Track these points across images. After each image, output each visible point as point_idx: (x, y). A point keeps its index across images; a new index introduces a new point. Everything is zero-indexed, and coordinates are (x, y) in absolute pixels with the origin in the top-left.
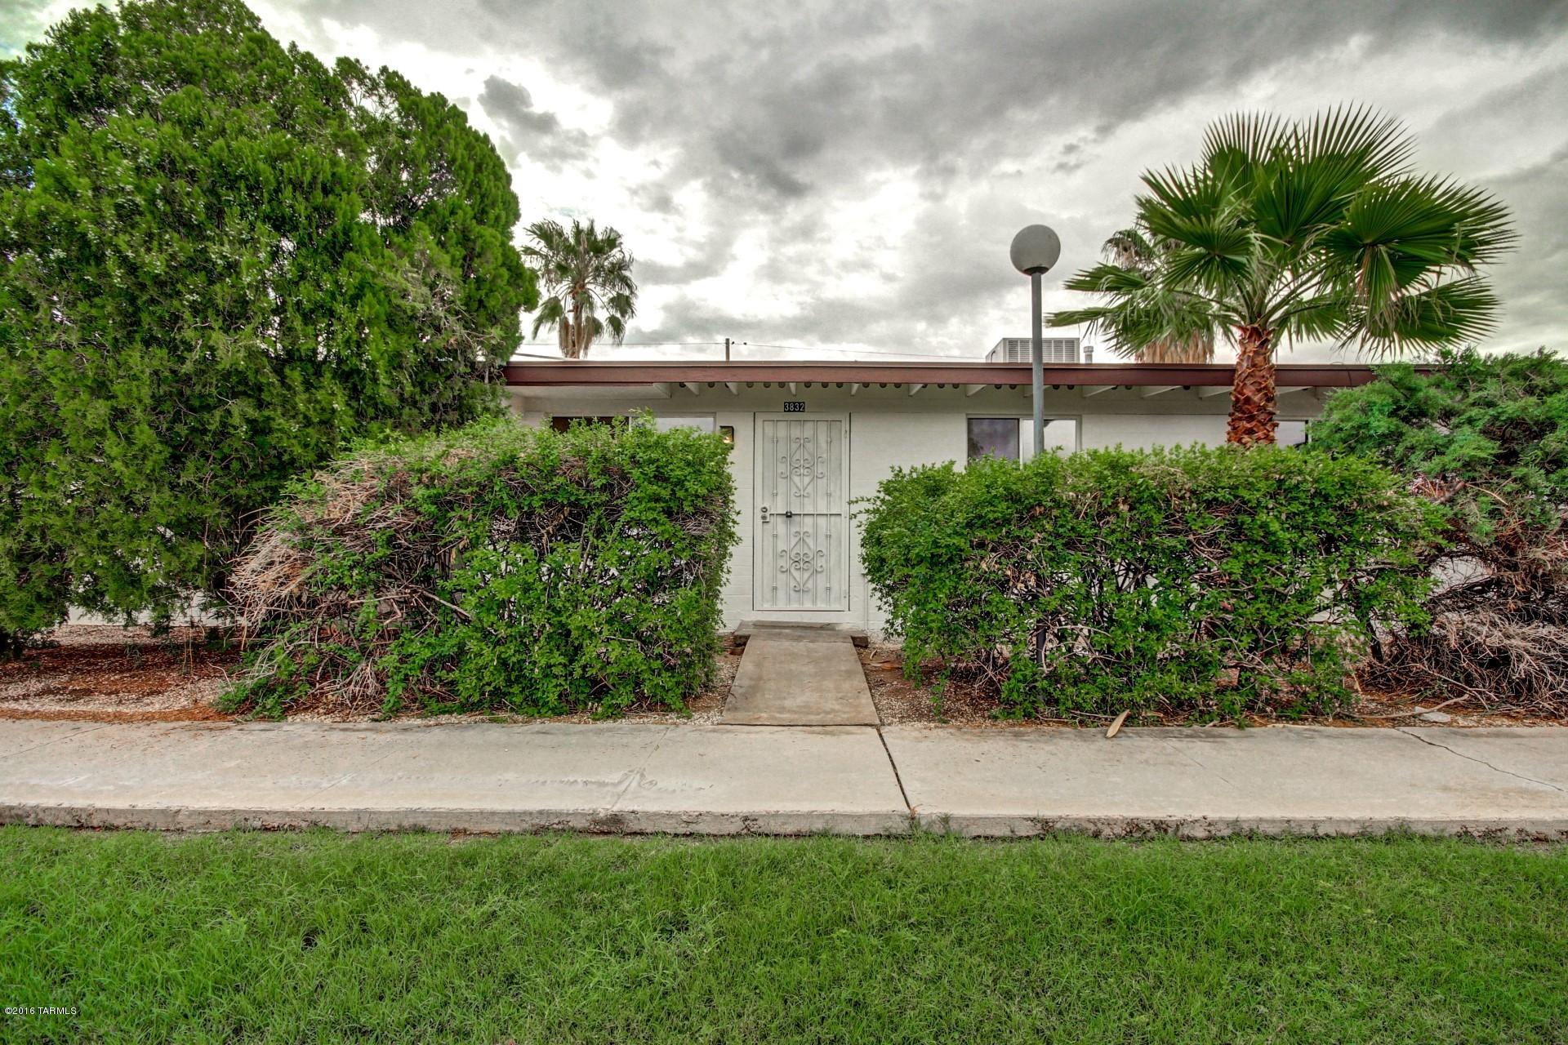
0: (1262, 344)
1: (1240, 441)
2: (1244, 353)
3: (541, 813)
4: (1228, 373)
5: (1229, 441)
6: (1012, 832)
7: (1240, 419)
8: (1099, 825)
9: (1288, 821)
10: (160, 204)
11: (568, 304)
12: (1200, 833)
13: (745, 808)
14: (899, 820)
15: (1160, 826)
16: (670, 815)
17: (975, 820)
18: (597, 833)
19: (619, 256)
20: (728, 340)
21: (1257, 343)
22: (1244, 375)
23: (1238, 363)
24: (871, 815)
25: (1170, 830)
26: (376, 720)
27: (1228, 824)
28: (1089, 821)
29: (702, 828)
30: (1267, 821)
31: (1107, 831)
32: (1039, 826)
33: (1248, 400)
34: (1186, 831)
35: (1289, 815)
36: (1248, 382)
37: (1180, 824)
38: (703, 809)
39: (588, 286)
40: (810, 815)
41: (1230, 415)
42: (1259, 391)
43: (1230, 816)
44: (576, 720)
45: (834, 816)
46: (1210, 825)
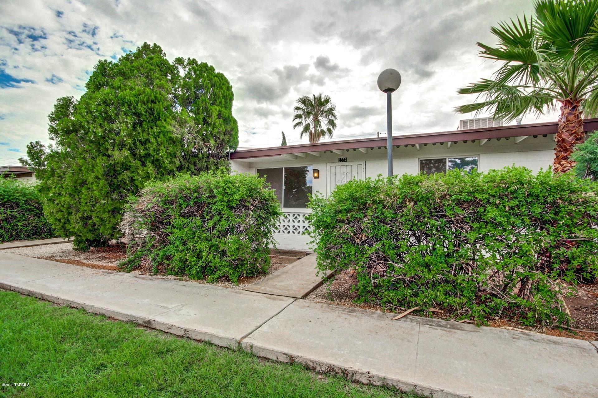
0: (573, 108)
1: (559, 163)
2: (563, 114)
3: (131, 315)
4: (555, 127)
5: (555, 163)
6: (277, 358)
7: (560, 151)
8: (315, 364)
9: (415, 386)
10: (103, 114)
11: (312, 126)
12: (365, 380)
13: (186, 327)
14: (234, 342)
15: (345, 372)
16: (164, 324)
17: (264, 349)
18: (144, 326)
19: (330, 106)
20: (378, 132)
21: (570, 108)
22: (562, 127)
23: (559, 121)
24: (225, 338)
25: (349, 375)
26: (151, 275)
27: (380, 379)
28: (311, 361)
29: (172, 331)
30: (403, 383)
31: (318, 368)
32: (289, 358)
33: (563, 140)
34: (357, 377)
35: (416, 382)
36: (564, 131)
37: (354, 373)
38: (174, 324)
39: (319, 118)
40: (205, 334)
41: (555, 149)
42: (571, 135)
43: (382, 374)
44: (201, 282)
45: (212, 336)
46: (370, 377)
